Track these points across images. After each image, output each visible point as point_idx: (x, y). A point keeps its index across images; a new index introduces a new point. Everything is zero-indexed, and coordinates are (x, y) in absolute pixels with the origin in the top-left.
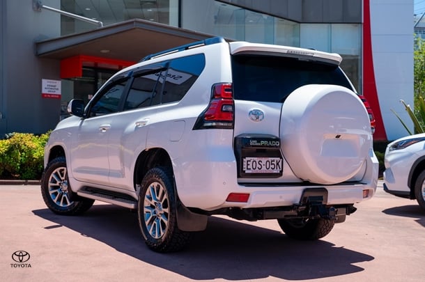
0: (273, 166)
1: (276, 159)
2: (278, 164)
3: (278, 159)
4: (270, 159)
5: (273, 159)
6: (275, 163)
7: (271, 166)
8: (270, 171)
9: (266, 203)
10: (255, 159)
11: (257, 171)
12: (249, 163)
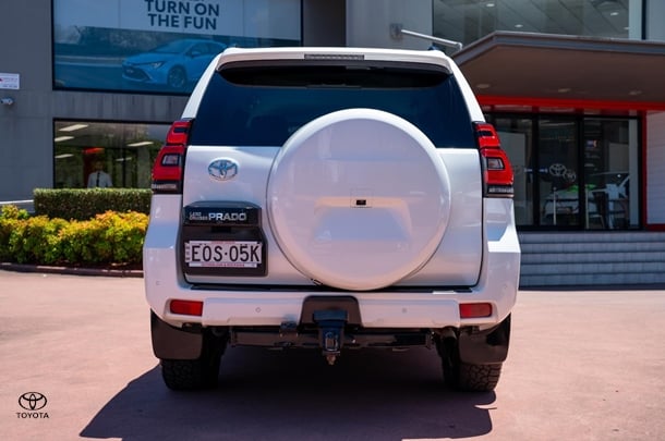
0: (244, 256)
1: (250, 243)
2: (253, 252)
3: (255, 244)
4: (238, 244)
5: (244, 243)
6: (249, 250)
7: (240, 256)
8: (239, 264)
9: (229, 320)
10: (208, 243)
11: (213, 263)
12: (196, 250)
